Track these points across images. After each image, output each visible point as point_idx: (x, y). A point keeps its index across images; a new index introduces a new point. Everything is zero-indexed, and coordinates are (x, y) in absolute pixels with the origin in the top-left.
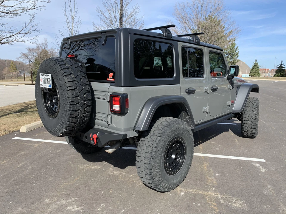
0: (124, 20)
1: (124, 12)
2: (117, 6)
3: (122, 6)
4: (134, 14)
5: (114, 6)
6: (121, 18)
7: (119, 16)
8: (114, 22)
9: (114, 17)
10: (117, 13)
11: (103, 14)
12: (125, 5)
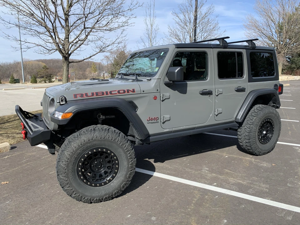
0: (198, 21)
1: (198, 13)
2: (191, 8)
3: (196, 8)
4: (208, 14)
5: (189, 9)
6: (196, 19)
7: (194, 18)
8: (188, 24)
9: (188, 19)
10: (191, 15)
11: (178, 17)
12: (200, 6)
